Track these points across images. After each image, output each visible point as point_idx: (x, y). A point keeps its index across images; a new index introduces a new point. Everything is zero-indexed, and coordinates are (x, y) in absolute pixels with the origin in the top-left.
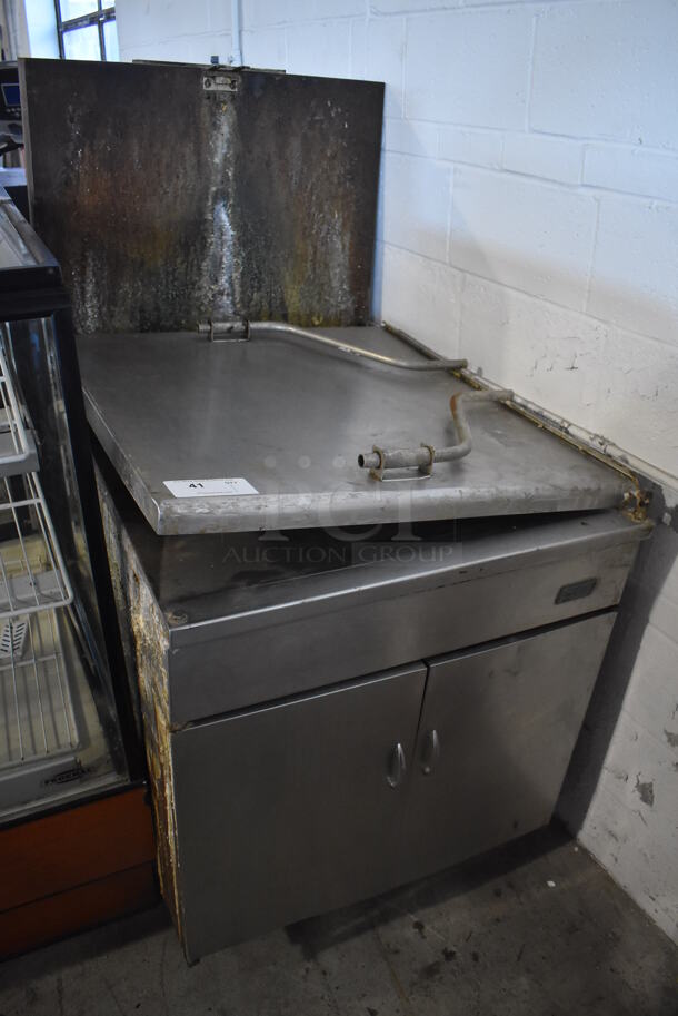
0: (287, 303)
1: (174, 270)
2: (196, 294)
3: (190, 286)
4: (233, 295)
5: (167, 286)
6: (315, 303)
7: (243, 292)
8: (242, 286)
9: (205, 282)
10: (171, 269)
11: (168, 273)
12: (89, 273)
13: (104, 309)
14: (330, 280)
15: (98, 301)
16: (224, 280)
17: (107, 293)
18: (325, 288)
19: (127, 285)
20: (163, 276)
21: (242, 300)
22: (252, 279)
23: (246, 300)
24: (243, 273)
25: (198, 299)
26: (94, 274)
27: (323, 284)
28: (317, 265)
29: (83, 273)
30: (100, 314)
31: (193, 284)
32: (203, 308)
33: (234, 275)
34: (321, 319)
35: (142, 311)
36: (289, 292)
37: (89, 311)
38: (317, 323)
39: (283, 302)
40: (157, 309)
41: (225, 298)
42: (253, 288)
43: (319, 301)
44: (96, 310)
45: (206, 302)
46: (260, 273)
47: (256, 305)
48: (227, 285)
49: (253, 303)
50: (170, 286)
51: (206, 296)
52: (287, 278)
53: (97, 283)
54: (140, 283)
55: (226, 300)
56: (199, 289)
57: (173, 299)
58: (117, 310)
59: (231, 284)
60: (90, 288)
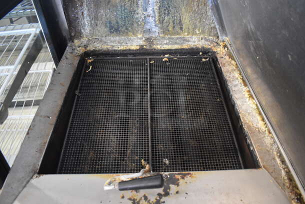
0: (182, 22)
1: (125, 5)
2: (136, 16)
3: (133, 13)
4: (155, 17)
5: (121, 12)
6: (197, 23)
7: (160, 16)
8: (159, 13)
9: (140, 10)
10: (123, 4)
11: (121, 6)
12: (85, 5)
13: (93, 22)
14: (206, 12)
15: (90, 18)
16: (150, 10)
17: (93, 14)
18: (204, 15)
19: (102, 11)
20: (119, 7)
21: (159, 20)
22: (165, 10)
23: (161, 19)
24: (160, 7)
25: (137, 18)
26: (87, 6)
27: (202, 14)
28: (200, 4)
29: (82, 5)
30: (91, 23)
31: (135, 11)
32: (139, 23)
33: (155, 7)
34: (200, 31)
35: (110, 23)
36: (184, 17)
37: (86, 22)
38: (198, 32)
39: (180, 21)
40: (117, 23)
41: (151, 18)
42: (165, 14)
43: (200, 22)
44: (89, 22)
45: (141, 20)
46: (169, 7)
47: (167, 22)
48: (151, 12)
49: (165, 21)
50: (123, 12)
51: (141, 17)
52: (183, 10)
53: (89, 10)
54: (108, 11)
55: (151, 20)
56: (137, 14)
57: (125, 18)
58: (98, 22)
59: (154, 12)
60: (86, 12)
